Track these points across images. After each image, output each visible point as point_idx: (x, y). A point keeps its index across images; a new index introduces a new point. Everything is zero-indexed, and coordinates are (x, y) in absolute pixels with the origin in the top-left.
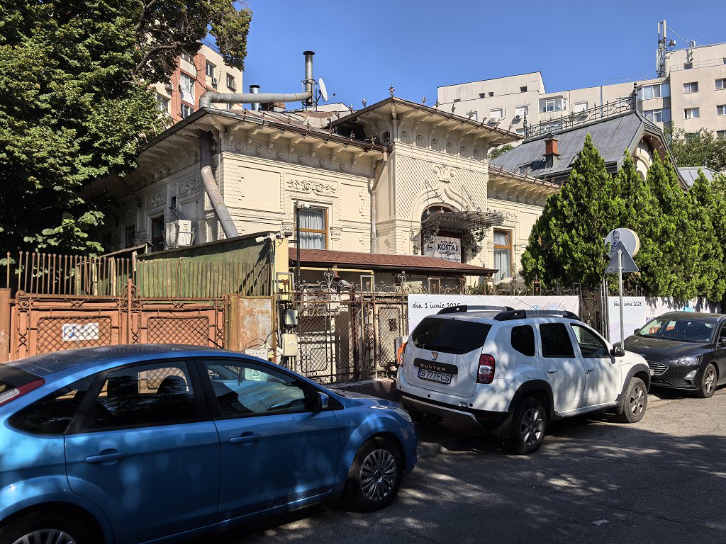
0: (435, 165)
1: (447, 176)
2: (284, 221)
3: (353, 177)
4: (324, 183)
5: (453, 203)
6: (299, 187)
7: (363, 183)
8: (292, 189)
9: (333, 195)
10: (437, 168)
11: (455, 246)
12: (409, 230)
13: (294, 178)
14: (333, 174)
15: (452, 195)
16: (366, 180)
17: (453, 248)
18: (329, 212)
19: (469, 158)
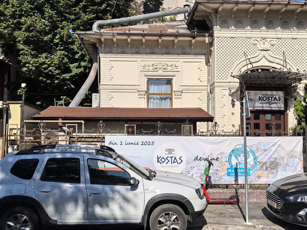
0: (253, 39)
1: (267, 46)
2: (139, 90)
3: (193, 56)
4: (169, 64)
5: (274, 65)
6: (150, 68)
7: (203, 59)
8: (145, 70)
9: (175, 70)
10: (255, 42)
11: (277, 98)
12: (228, 88)
13: (146, 63)
14: (176, 56)
15: (272, 59)
16: (203, 57)
17: (275, 99)
18: (174, 82)
19: (292, 29)
